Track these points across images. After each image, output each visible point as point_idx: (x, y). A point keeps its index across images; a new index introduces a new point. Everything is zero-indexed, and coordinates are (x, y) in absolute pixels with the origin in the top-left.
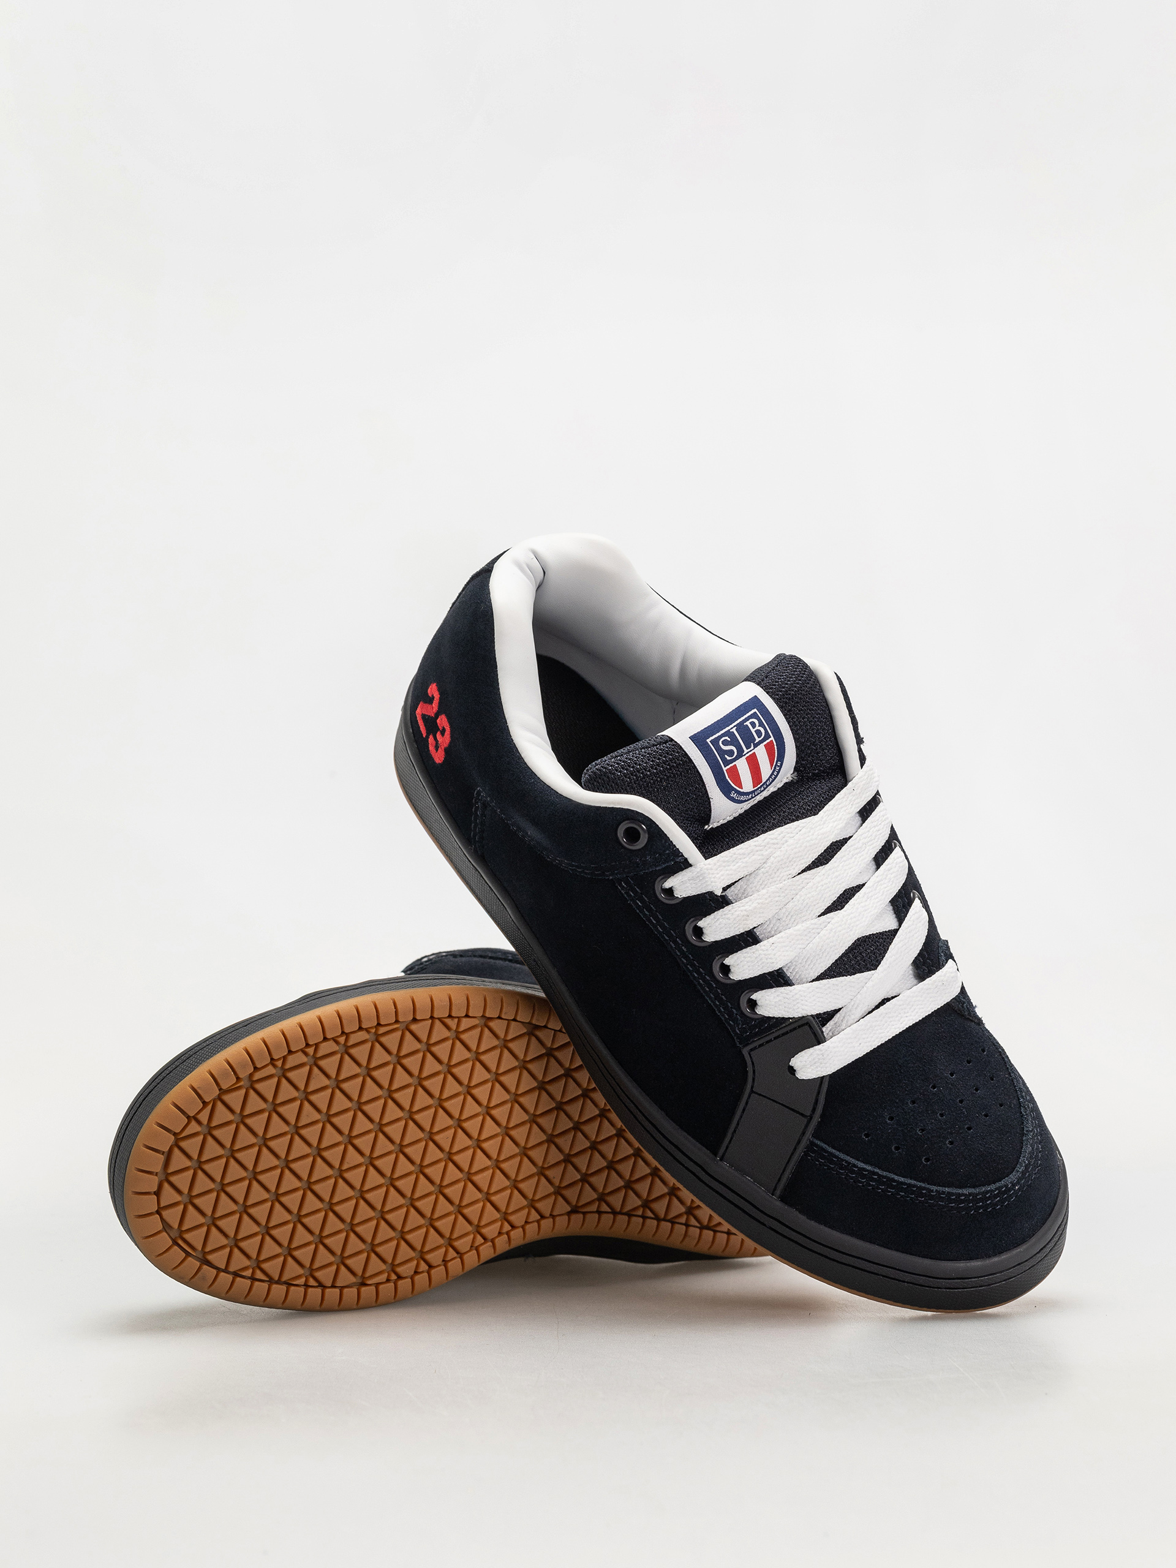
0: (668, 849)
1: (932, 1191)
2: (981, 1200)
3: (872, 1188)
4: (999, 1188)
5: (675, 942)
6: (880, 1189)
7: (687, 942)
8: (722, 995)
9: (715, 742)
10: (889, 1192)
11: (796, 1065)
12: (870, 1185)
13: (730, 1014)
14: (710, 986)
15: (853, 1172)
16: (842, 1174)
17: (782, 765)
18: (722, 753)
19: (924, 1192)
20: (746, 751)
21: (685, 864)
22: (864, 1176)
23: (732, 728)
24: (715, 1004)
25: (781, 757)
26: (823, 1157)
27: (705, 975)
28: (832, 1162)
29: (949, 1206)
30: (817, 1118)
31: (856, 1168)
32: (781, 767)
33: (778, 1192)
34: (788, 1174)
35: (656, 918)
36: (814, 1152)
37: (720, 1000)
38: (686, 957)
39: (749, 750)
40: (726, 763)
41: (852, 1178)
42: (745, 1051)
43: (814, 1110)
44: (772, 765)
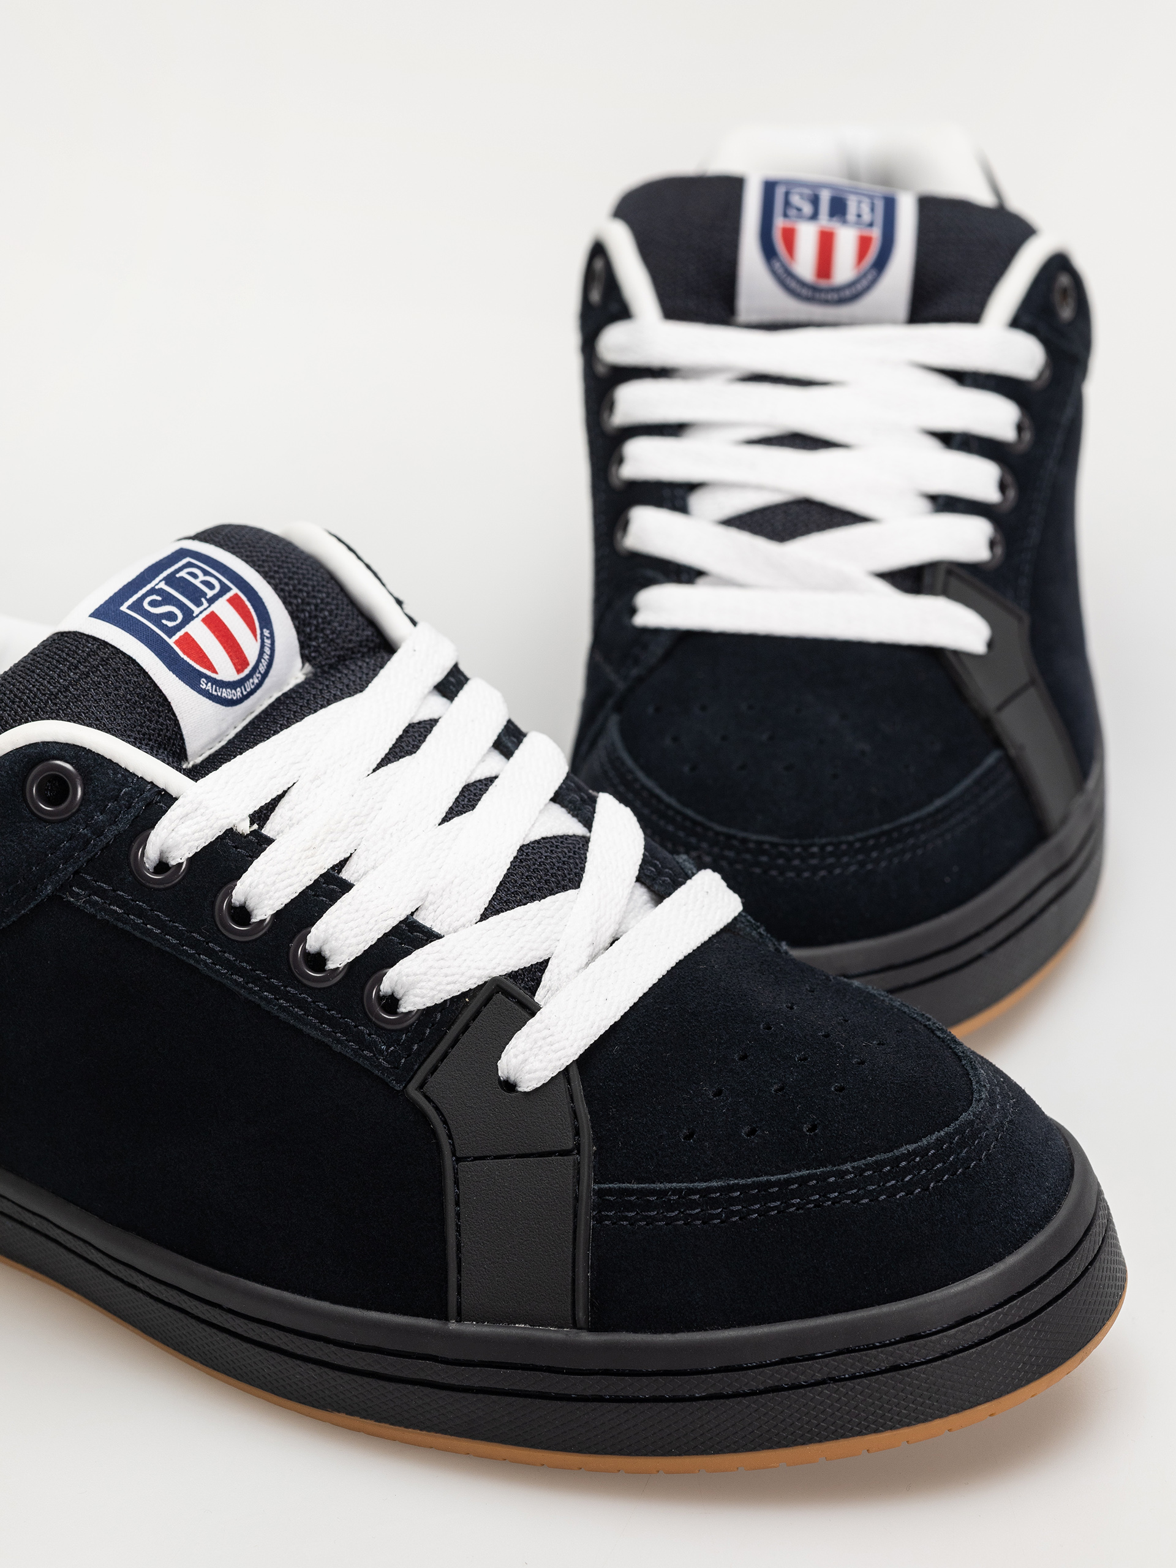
0: (124, 786)
1: (847, 1172)
2: (938, 1158)
3: (741, 1219)
4: (959, 1131)
5: (210, 953)
6: (755, 1211)
7: (228, 944)
8: (329, 1010)
9: (137, 606)
10: (773, 1209)
11: (511, 1072)
12: (734, 1213)
13: (359, 1039)
14: (302, 1003)
15: (693, 1204)
16: (676, 1218)
17: (272, 633)
18: (156, 619)
19: (832, 1179)
20: (196, 610)
21: (164, 800)
22: (715, 1203)
23: (159, 583)
24: (322, 1031)
25: (266, 620)
26: (631, 1206)
27: (286, 987)
28: (649, 1206)
29: (887, 1188)
30: (588, 1147)
31: (695, 1194)
32: (272, 637)
33: (581, 1315)
34: (583, 1275)
35: (158, 923)
36: (610, 1206)
37: (331, 1020)
38: (240, 972)
39: (201, 608)
40: (171, 632)
41: (696, 1217)
42: (412, 1090)
43: (577, 1132)
44: (255, 636)
